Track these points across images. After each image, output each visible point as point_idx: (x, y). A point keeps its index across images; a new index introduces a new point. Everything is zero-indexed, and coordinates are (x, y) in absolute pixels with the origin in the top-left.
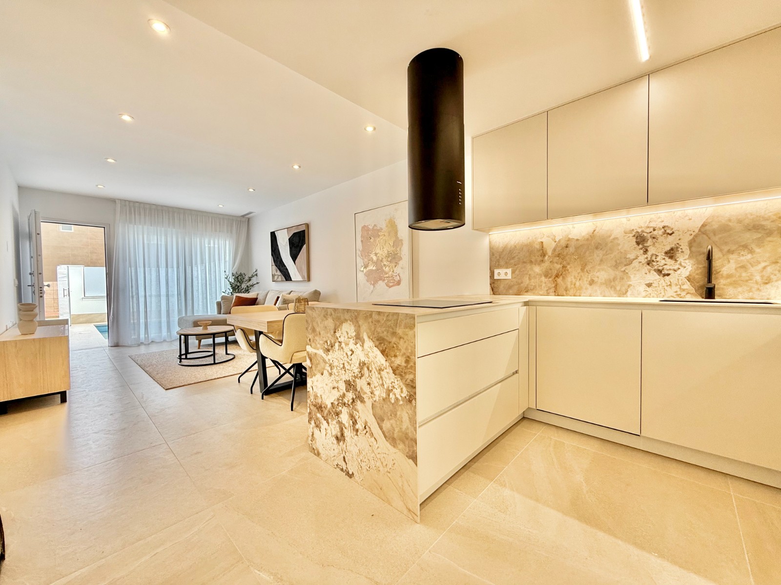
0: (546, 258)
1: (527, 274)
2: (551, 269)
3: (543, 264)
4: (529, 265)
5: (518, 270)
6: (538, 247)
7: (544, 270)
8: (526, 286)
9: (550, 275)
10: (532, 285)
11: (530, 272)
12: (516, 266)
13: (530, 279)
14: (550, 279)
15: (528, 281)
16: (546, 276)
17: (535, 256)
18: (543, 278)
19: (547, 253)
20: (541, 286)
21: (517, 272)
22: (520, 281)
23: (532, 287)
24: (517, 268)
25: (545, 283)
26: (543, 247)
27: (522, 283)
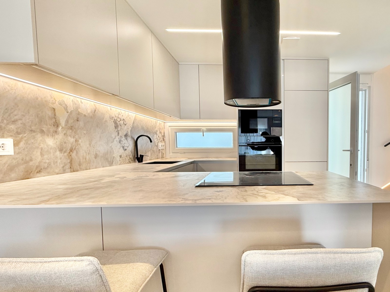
0: (60, 128)
1: (38, 148)
2: (65, 143)
3: (56, 136)
4: (39, 135)
5: (24, 141)
6: (50, 114)
7: (58, 143)
8: (37, 164)
9: (64, 150)
10: (45, 163)
11: (42, 146)
12: (21, 136)
13: (42, 154)
14: (66, 154)
15: (40, 157)
16: (61, 150)
17: (47, 125)
18: (58, 153)
19: (60, 124)
20: (57, 162)
21: (22, 144)
22: (28, 159)
23: (46, 165)
24: (22, 138)
25: (61, 159)
26: (55, 115)
27: (31, 160)
